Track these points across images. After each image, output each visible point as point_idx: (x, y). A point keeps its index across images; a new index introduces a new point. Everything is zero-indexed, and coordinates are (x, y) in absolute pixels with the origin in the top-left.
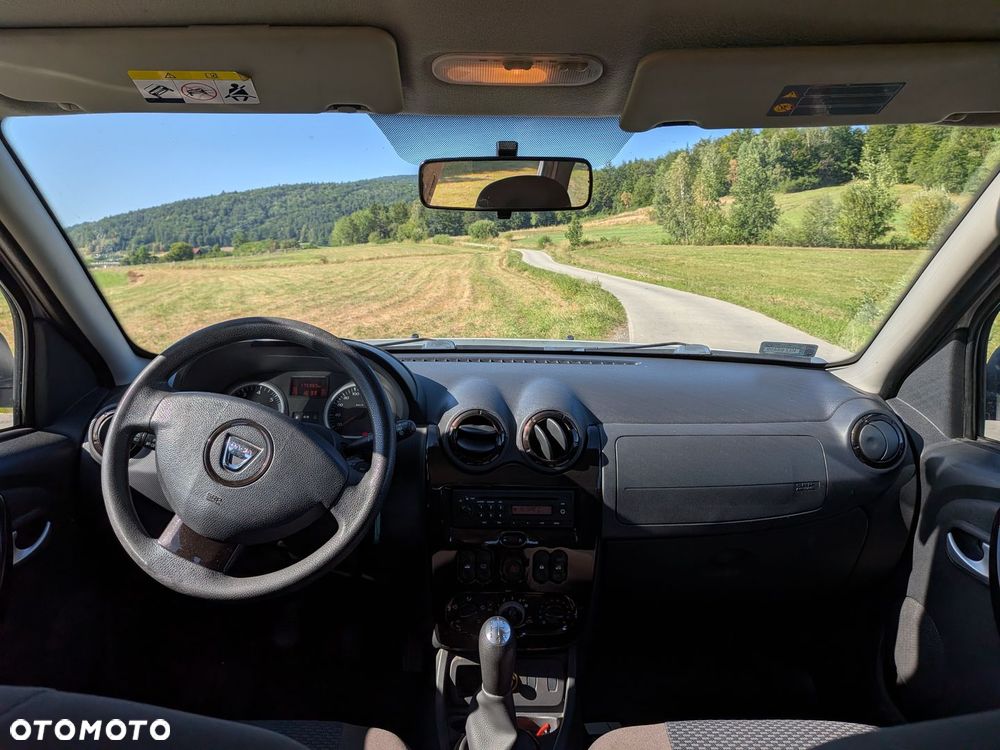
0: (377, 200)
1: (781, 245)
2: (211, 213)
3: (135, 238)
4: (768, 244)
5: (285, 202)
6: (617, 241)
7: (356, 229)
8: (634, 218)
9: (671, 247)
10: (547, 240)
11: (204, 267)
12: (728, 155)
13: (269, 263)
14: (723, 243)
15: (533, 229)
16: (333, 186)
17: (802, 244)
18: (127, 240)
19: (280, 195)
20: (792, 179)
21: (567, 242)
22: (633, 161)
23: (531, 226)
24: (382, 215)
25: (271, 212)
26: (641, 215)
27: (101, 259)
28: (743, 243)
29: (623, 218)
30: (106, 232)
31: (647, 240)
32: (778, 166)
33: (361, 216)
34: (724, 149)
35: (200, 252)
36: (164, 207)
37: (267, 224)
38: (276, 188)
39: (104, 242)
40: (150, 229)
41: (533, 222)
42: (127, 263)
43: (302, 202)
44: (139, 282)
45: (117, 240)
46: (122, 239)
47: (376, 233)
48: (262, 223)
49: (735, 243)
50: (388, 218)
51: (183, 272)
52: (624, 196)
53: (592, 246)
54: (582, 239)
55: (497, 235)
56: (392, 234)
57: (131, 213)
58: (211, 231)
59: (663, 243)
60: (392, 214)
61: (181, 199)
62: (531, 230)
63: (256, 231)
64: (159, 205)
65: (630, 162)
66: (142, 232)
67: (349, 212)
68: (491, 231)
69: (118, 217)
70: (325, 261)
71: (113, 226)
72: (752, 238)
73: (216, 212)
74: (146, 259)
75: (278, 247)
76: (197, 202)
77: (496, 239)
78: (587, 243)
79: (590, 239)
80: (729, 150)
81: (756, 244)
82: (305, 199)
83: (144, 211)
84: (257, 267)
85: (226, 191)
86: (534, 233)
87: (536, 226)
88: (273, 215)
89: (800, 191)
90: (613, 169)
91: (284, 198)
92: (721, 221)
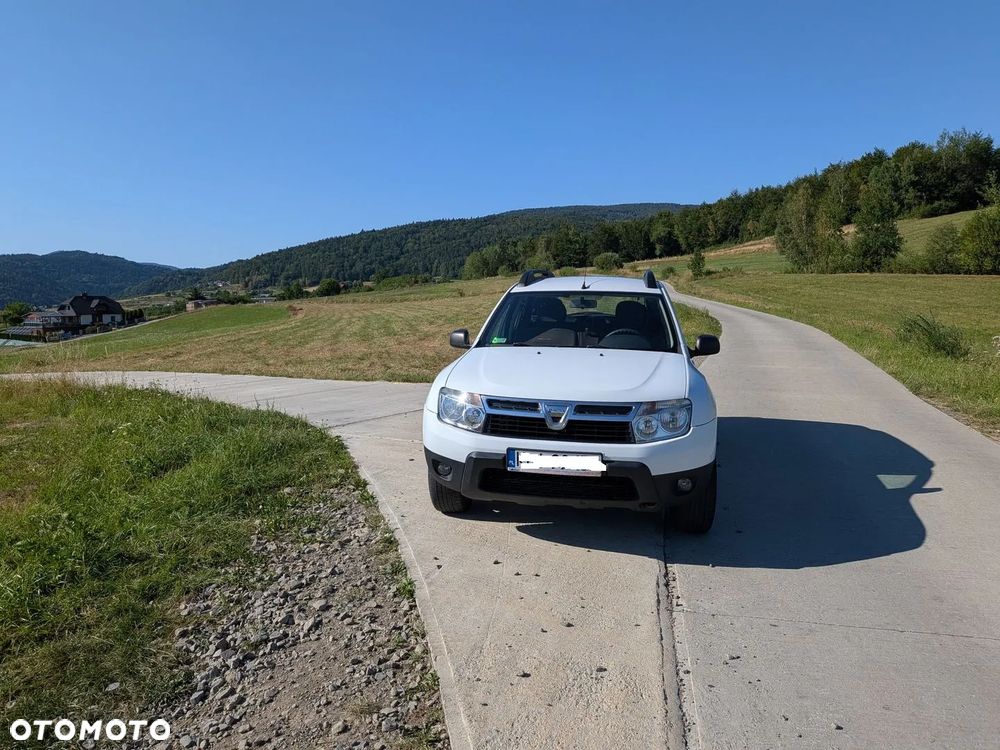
0: (505, 235)
1: (904, 272)
2: (352, 250)
3: (285, 273)
4: (892, 272)
5: (419, 239)
6: (739, 271)
7: (485, 263)
8: (761, 246)
9: (793, 276)
10: (671, 270)
11: (354, 301)
12: (859, 180)
13: (412, 296)
14: (846, 271)
15: (658, 260)
16: (463, 222)
17: (926, 271)
18: (277, 276)
19: (414, 232)
20: (927, 203)
21: (690, 273)
22: (760, 189)
23: (655, 257)
24: (510, 250)
25: (405, 249)
26: (767, 244)
27: (254, 294)
28: (866, 271)
29: (751, 247)
30: (258, 269)
31: (770, 269)
32: (911, 189)
33: (491, 251)
34: (854, 174)
35: (346, 287)
36: (310, 245)
37: (402, 259)
38: (410, 225)
39: (256, 278)
40: (297, 265)
41: (658, 252)
42: (282, 298)
43: (434, 239)
44: (300, 316)
45: (268, 276)
46: (273, 275)
47: (504, 267)
48: (398, 259)
49: (858, 272)
50: (516, 252)
51: (336, 306)
52: (750, 225)
53: (714, 276)
54: (705, 269)
55: (622, 267)
56: (520, 267)
57: (280, 251)
58: (351, 267)
59: (786, 272)
60: (520, 248)
61: (325, 238)
62: (655, 260)
63: (392, 266)
64: (305, 243)
65: (757, 189)
66: (290, 269)
67: (478, 247)
68: (616, 262)
69: (269, 254)
70: (462, 295)
71: (265, 263)
72: (874, 267)
73: (356, 250)
74: (300, 294)
75: (416, 282)
76: (339, 240)
77: (621, 270)
78: (709, 273)
79: (713, 269)
80: (860, 175)
81: (879, 272)
82: (437, 235)
83: (292, 249)
84: (401, 301)
85: (365, 230)
86: (659, 263)
87: (660, 256)
88: (408, 251)
89: (936, 216)
90: (738, 198)
91: (418, 235)
92: (844, 250)
